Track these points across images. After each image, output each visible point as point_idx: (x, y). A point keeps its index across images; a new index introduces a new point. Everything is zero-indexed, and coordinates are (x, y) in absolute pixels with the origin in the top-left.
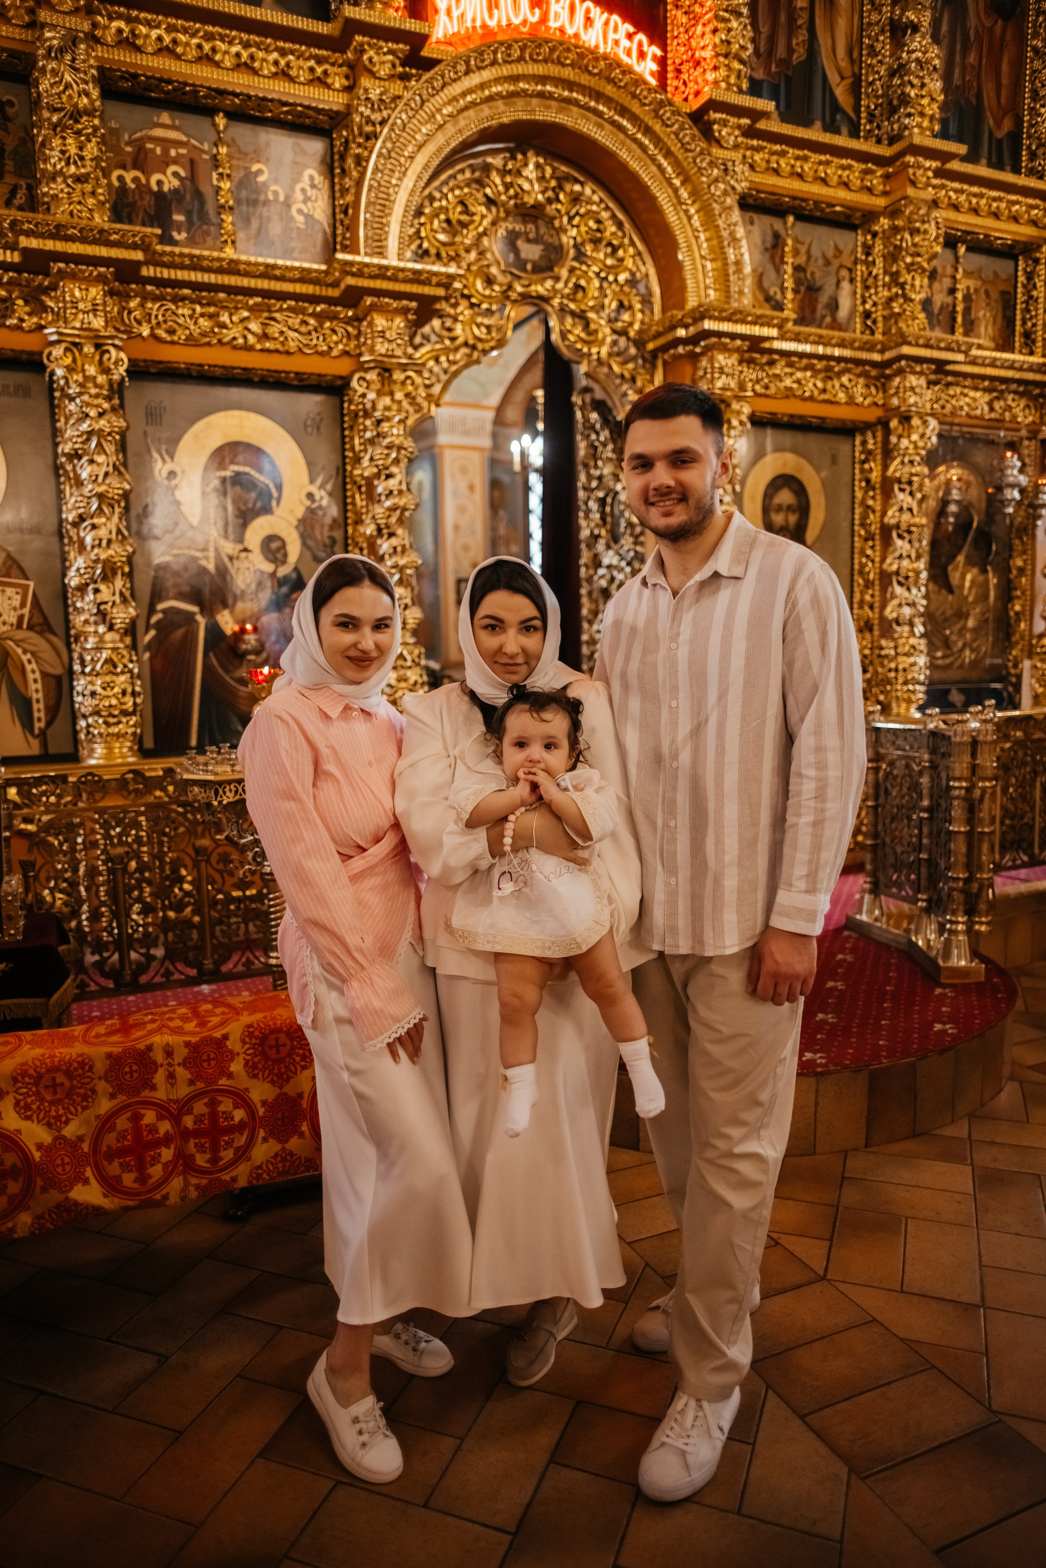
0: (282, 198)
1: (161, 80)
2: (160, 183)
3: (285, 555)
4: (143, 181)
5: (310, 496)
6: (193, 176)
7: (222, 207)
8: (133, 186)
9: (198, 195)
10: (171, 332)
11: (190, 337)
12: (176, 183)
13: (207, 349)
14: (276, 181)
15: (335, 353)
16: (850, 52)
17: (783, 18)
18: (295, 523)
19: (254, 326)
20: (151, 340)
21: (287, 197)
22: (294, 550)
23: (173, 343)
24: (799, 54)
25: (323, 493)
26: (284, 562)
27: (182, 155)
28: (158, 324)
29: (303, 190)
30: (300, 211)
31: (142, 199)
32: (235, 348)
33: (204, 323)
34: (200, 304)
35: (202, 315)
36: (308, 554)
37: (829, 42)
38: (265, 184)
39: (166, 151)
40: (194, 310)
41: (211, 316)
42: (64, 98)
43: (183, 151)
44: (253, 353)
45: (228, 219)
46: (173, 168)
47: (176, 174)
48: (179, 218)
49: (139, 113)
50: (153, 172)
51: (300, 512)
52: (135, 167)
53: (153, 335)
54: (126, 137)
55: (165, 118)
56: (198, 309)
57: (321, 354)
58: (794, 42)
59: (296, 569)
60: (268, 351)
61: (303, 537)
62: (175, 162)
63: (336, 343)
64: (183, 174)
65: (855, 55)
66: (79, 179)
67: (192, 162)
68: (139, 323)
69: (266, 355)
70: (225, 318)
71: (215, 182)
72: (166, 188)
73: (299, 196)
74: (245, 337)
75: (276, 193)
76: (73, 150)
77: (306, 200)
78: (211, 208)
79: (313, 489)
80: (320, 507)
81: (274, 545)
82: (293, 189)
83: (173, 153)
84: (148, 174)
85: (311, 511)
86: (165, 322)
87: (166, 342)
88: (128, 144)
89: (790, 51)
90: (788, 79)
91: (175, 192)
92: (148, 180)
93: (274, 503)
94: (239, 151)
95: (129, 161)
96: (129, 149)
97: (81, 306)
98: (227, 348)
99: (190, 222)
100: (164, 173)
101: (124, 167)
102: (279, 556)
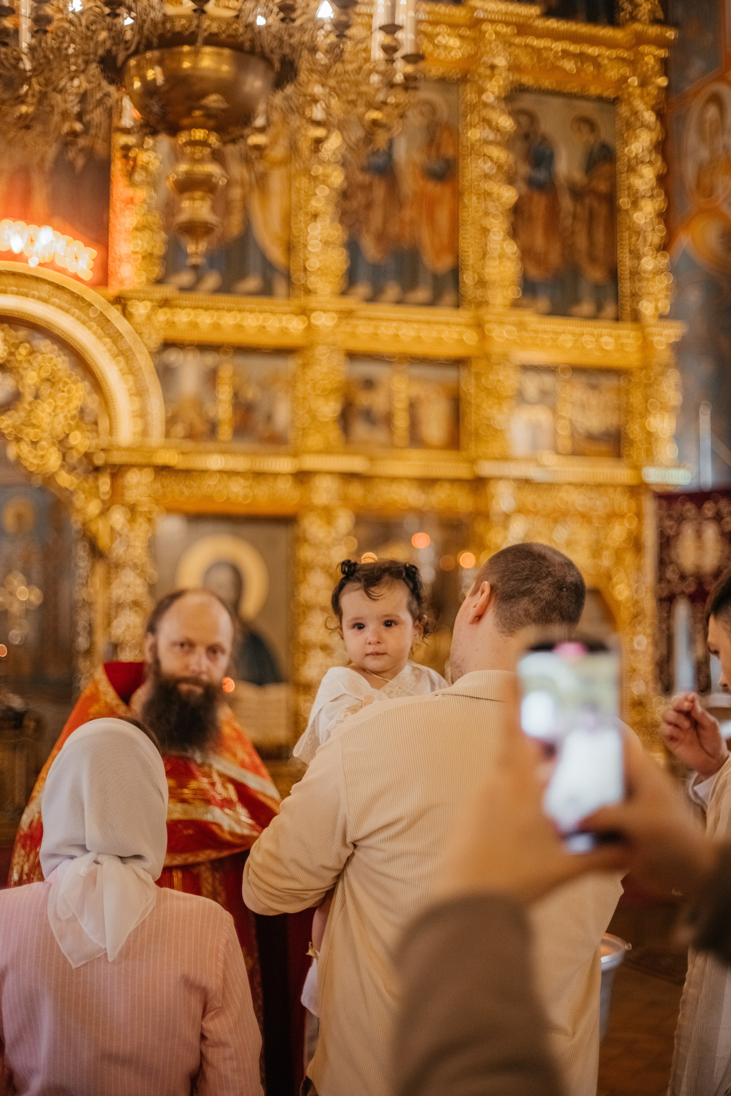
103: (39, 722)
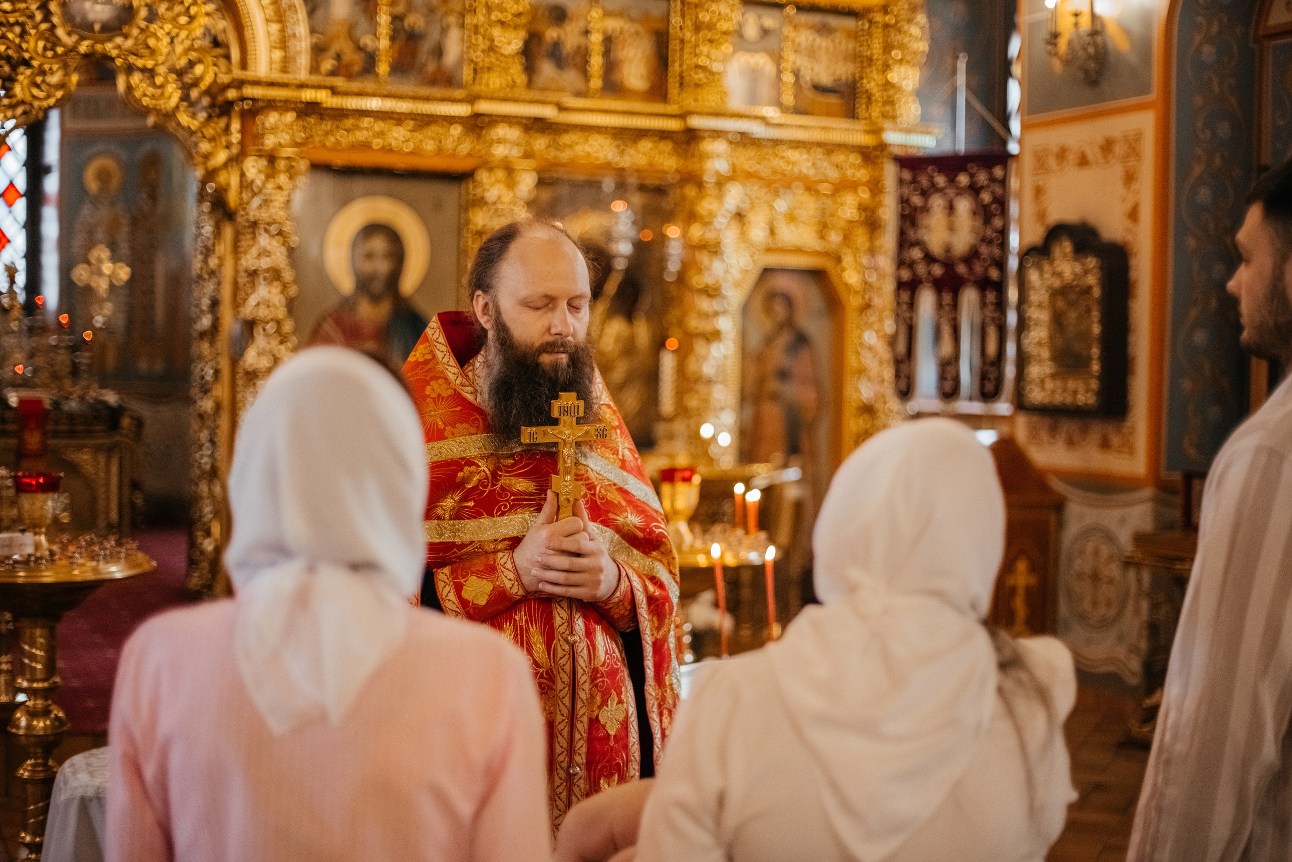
103: (139, 423)
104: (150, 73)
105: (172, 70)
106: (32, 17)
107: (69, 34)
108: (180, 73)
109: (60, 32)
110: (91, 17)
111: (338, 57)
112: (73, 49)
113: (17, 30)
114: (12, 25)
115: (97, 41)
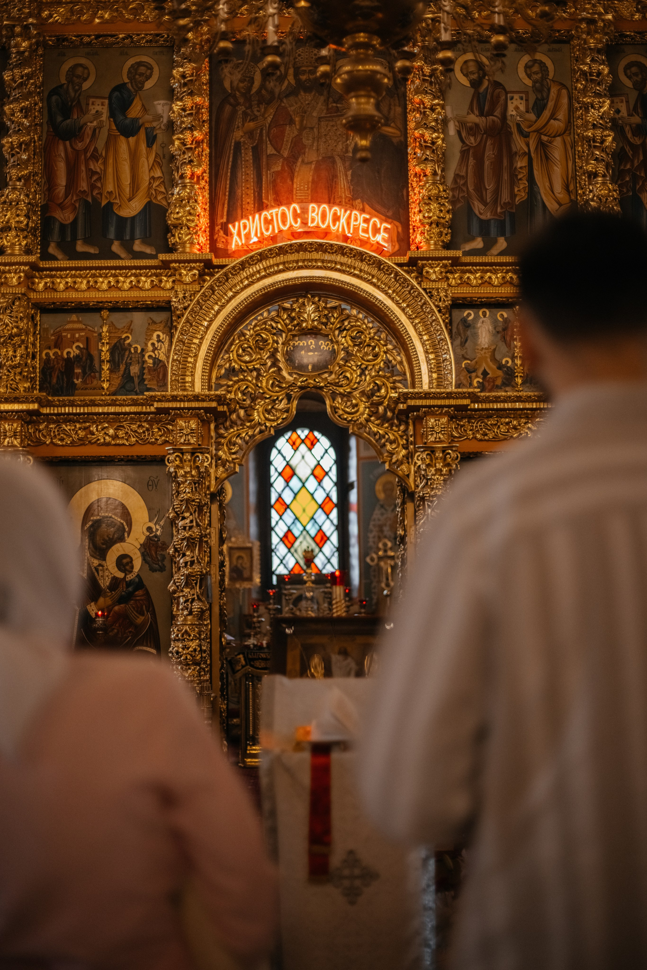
0: (139, 351)
1: (68, 303)
2: (68, 353)
3: (132, 567)
4: (60, 354)
5: (149, 529)
6: (87, 348)
7: (103, 361)
8: (53, 357)
9: (90, 357)
10: (62, 440)
11: (73, 442)
12: (78, 352)
13: (83, 447)
14: (137, 342)
15: (159, 442)
16: (566, 187)
17: (505, 176)
18: (139, 547)
19: (111, 432)
20: (51, 445)
21: (143, 350)
22: (138, 563)
23: (63, 446)
24: (521, 195)
25: (158, 527)
26: (131, 572)
27: (82, 336)
28: (55, 436)
29: (153, 344)
30: (150, 357)
31: (58, 363)
32: (99, 445)
33: (81, 434)
34: (79, 422)
35: (80, 429)
36: (147, 566)
37: (547, 184)
38: (130, 345)
39: (73, 336)
40: (75, 426)
41: (85, 429)
42: (6, 331)
43: (83, 334)
44: (110, 447)
45: (106, 367)
46: (77, 344)
47: (78, 347)
48: (78, 371)
49: (60, 317)
50: (65, 348)
51: (142, 539)
52: (56, 347)
53: (52, 442)
54: (52, 332)
55: (74, 317)
56: (78, 426)
57: (152, 443)
58: (516, 189)
59: (138, 576)
60: (119, 445)
61: (143, 555)
62: (78, 341)
63: (161, 436)
64: (82, 346)
65: (571, 187)
66: (14, 367)
67: (87, 339)
68: (45, 437)
69: (117, 447)
70: (93, 428)
71: (100, 348)
72: (72, 356)
73: (150, 348)
74: (104, 439)
75: (136, 348)
76: (11, 353)
77: (155, 349)
78: (96, 363)
79: (152, 525)
80: (156, 536)
81: (125, 561)
82: (146, 345)
83: (77, 335)
84: (62, 350)
85: (148, 538)
86: (59, 434)
87: (59, 446)
88: (52, 335)
89: (513, 196)
90: (512, 215)
91: (77, 357)
92: (62, 353)
93: (126, 535)
94: (116, 328)
95: (52, 344)
96: (53, 338)
97: (8, 434)
98: (95, 446)
99: (84, 372)
100: (72, 348)
101: (49, 348)
102: (128, 567)
104: (348, 396)
105: (363, 393)
106: (264, 364)
107: (290, 374)
108: (369, 395)
109: (285, 373)
110: (305, 361)
111: (485, 373)
112: (293, 385)
113: (255, 374)
114: (251, 371)
115: (310, 377)
